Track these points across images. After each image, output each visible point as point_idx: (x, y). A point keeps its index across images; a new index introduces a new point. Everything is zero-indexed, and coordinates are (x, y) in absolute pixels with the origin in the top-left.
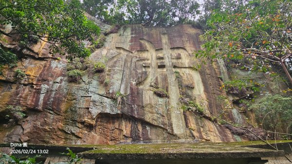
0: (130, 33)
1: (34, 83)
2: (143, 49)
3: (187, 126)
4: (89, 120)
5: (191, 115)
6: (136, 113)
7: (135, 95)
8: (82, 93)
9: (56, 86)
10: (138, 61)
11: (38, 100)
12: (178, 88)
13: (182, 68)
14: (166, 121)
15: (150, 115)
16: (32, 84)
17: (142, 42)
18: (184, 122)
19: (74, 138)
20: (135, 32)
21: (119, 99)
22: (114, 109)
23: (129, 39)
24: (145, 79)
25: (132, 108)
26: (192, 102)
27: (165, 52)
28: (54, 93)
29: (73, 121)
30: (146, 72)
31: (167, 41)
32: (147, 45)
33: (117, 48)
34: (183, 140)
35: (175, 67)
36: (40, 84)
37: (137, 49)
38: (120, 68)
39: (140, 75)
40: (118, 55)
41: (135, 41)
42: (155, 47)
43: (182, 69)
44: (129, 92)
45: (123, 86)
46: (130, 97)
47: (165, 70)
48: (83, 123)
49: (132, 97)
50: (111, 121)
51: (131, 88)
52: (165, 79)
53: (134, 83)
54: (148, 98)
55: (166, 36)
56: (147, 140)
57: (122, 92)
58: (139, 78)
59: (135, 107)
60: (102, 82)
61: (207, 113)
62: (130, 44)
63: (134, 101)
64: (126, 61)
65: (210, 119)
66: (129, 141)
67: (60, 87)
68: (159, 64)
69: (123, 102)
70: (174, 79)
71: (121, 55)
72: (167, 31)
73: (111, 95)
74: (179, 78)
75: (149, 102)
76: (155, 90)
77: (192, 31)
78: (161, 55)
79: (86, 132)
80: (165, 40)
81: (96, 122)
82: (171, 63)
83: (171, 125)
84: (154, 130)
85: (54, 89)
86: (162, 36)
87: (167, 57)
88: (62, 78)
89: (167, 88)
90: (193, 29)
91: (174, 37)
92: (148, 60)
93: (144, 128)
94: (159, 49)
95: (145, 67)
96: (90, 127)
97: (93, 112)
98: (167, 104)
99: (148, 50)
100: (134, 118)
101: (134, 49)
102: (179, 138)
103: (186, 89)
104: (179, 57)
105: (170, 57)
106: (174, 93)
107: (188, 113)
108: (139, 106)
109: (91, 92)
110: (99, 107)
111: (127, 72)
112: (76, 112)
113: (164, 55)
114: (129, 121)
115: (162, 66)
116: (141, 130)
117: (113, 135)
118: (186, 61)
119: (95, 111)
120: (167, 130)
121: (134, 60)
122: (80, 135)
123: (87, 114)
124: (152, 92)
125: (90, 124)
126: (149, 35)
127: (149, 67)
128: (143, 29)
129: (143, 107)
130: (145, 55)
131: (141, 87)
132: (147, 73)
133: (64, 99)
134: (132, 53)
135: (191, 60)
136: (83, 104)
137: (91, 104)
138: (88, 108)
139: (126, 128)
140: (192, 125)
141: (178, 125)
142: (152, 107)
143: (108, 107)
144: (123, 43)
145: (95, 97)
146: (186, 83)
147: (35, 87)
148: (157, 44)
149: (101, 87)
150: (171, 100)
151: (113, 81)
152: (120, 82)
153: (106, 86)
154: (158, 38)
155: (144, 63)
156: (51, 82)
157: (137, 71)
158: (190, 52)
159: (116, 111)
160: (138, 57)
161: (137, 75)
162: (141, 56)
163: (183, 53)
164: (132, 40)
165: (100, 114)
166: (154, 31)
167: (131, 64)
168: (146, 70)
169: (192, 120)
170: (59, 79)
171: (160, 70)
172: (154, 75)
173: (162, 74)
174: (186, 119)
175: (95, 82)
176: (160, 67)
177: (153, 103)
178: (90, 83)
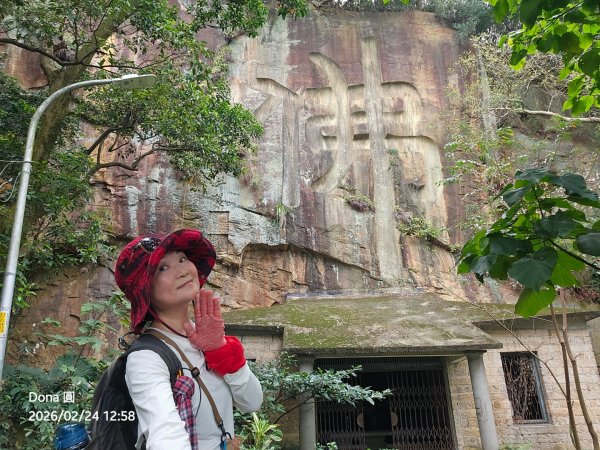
0: (285, 34)
1: (109, 182)
2: (318, 86)
3: (405, 264)
4: (231, 257)
5: (414, 243)
6: (314, 243)
7: (311, 206)
8: (209, 205)
9: (155, 190)
10: (310, 119)
11: (126, 220)
12: (392, 188)
13: (403, 137)
14: (368, 257)
15: (339, 246)
16: (106, 184)
17: (317, 61)
18: (400, 256)
20: (300, 31)
21: (283, 218)
22: (274, 236)
23: (285, 53)
24: (328, 171)
25: (306, 233)
26: (417, 219)
27: (369, 93)
28: (154, 203)
30: (329, 153)
31: (375, 60)
32: (328, 71)
33: (261, 80)
34: (395, 291)
35: (389, 137)
36: (120, 183)
37: (305, 84)
38: (276, 144)
39: (317, 162)
40: (266, 102)
41: (301, 61)
42: (346, 79)
43: (405, 141)
44: (298, 202)
45: (286, 187)
46: (301, 212)
47: (367, 145)
48: (220, 262)
49: (305, 211)
50: (269, 257)
51: (302, 193)
52: (368, 170)
53: (307, 181)
54: (335, 213)
55: (373, 45)
56: (335, 289)
57: (286, 202)
58: (316, 169)
59: (312, 231)
60: (245, 183)
61: (445, 239)
62: (289, 68)
63: (309, 220)
64: (285, 119)
65: (448, 249)
66: (303, 290)
67: (163, 190)
68: (356, 132)
69: (289, 224)
70: (385, 167)
71: (272, 102)
72: (375, 30)
73: (265, 210)
74: (396, 166)
75: (337, 222)
76: (349, 196)
77: (433, 34)
78: (359, 103)
79: (227, 277)
80: (370, 57)
81: (243, 259)
82: (381, 126)
83: (376, 263)
84: (346, 273)
85: (152, 196)
86: (363, 44)
87: (373, 110)
88: (163, 170)
89: (372, 190)
90: (436, 27)
91: (391, 50)
92: (332, 116)
93: (328, 269)
94: (355, 86)
95: (326, 138)
96: (233, 269)
97: (236, 243)
98: (371, 226)
99: (330, 88)
100: (311, 251)
101: (299, 84)
102: (389, 286)
103: (408, 189)
104: (398, 111)
105: (379, 107)
106: (385, 201)
107: (408, 239)
108: (318, 229)
109: (228, 203)
110: (246, 233)
111: (290, 149)
113: (367, 101)
114: (302, 257)
115: (362, 137)
116: (322, 272)
117: (274, 281)
118: (413, 120)
119: (240, 241)
120: (369, 272)
121: (303, 119)
122: (218, 283)
123: (225, 246)
124: (343, 200)
125: (233, 264)
126: (334, 42)
127: (334, 138)
128: (318, 22)
129: (326, 231)
130: (325, 101)
131: (320, 189)
132: (333, 156)
133: (177, 217)
134: (295, 94)
135: (424, 118)
136: (214, 228)
137: (231, 227)
138: (226, 235)
139: (297, 268)
140: (414, 263)
141: (388, 263)
142: (343, 230)
143: (263, 232)
144: (273, 65)
145: (237, 214)
146: (409, 176)
147: (113, 191)
148: (352, 70)
149: (245, 192)
150: (379, 214)
151: (266, 178)
152: (280, 181)
153: (254, 189)
154: (355, 53)
155: (323, 128)
156: (142, 181)
157: (311, 152)
158: (424, 96)
159: (278, 240)
160: (310, 107)
161: (311, 161)
162: (316, 106)
163: (409, 98)
164: (292, 55)
165: (250, 245)
166: (345, 30)
167: (297, 128)
168: (328, 145)
169: (414, 253)
170: (156, 173)
171: (357, 145)
172: (345, 157)
173: (362, 157)
174: (404, 252)
175: (231, 181)
176: (358, 138)
177: (345, 223)
178: (220, 183)
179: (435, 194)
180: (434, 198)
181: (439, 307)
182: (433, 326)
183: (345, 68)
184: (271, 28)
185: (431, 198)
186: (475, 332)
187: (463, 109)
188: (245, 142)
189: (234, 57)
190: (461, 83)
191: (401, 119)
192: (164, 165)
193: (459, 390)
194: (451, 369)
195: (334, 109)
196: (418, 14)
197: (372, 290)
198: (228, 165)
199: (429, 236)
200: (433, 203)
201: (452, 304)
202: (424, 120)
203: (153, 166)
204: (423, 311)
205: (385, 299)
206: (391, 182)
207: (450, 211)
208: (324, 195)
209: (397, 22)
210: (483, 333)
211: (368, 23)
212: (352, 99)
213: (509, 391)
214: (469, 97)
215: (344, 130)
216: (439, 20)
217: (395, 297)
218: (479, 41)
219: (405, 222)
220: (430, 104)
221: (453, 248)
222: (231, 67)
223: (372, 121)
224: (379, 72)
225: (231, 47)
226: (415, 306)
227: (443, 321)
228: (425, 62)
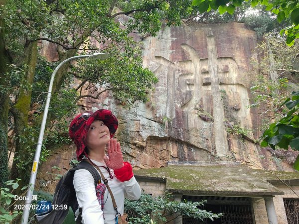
0: (169, 35)
1: (85, 105)
2: (185, 59)
3: (230, 149)
4: (141, 143)
5: (234, 138)
6: (182, 136)
7: (181, 119)
8: (131, 116)
10: (181, 75)
12: (223, 110)
13: (229, 84)
14: (210, 145)
15: (195, 138)
16: (83, 106)
17: (184, 48)
18: (227, 145)
19: (128, 157)
20: (176, 34)
21: (166, 124)
22: (162, 132)
23: (169, 45)
24: (190, 101)
25: (178, 131)
26: (236, 126)
27: (211, 63)
29: (127, 142)
30: (190, 92)
31: (214, 47)
32: (190, 52)
33: (157, 57)
34: (224, 163)
35: (221, 84)
36: (90, 106)
37: (179, 59)
38: (163, 88)
39: (184, 96)
40: (159, 68)
41: (177, 48)
42: (199, 56)
43: (229, 86)
44: (174, 116)
45: (168, 108)
46: (176, 121)
47: (210, 88)
48: (135, 144)
49: (178, 120)
50: (159, 143)
51: (176, 111)
52: (210, 100)
53: (179, 105)
54: (193, 122)
55: (213, 40)
56: (192, 161)
57: (168, 116)
58: (183, 100)
59: (181, 131)
60: (148, 106)
61: (251, 137)
62: (171, 51)
63: (179, 125)
64: (168, 76)
65: (253, 142)
66: (176, 160)
68: (204, 82)
69: (169, 126)
70: (219, 99)
71: (162, 68)
72: (214, 32)
73: (158, 119)
74: (225, 99)
75: (194, 126)
76: (200, 113)
77: (244, 33)
78: (206, 67)
79: (138, 152)
80: (211, 45)
81: (147, 143)
82: (217, 79)
83: (214, 148)
84: (199, 152)
86: (208, 39)
87: (213, 70)
88: (110, 100)
89: (212, 110)
90: (245, 30)
91: (222, 42)
92: (192, 74)
93: (189, 150)
94: (204, 59)
95: (188, 84)
96: (142, 148)
97: (143, 135)
98: (212, 129)
99: (191, 61)
100: (180, 141)
101: (176, 59)
102: (222, 160)
103: (231, 110)
104: (226, 71)
105: (216, 69)
106: (219, 116)
107: (231, 136)
108: (184, 129)
109: (140, 116)
110: (148, 131)
111: (171, 90)
112: (128, 134)
113: (210, 67)
114: (176, 144)
115: (207, 84)
116: (186, 152)
117: (162, 155)
118: (234, 76)
119: (145, 134)
120: (210, 152)
121: (177, 75)
122: (134, 155)
123: (138, 137)
124: (197, 115)
125: (141, 146)
126: (193, 38)
127: (193, 84)
128: (186, 29)
129: (188, 131)
130: (188, 67)
131: (185, 109)
132: (192, 93)
134: (173, 64)
135: (239, 74)
136: (133, 128)
137: (141, 127)
138: (139, 132)
139: (173, 149)
140: (235, 148)
141: (221, 148)
142: (197, 131)
143: (156, 130)
144: (163, 50)
145: (144, 121)
146: (231, 104)
147: (86, 109)
148: (202, 52)
149: (148, 111)
150: (216, 123)
151: (159, 104)
152: (165, 106)
153: (153, 109)
154: (204, 44)
155: (187, 80)
156: (100, 105)
157: (181, 91)
158: (239, 64)
159: (164, 134)
160: (181, 69)
161: (181, 96)
162: (184, 69)
163: (231, 65)
164: (172, 45)
165: (150, 137)
166: (199, 33)
167: (174, 80)
168: (190, 88)
169: (235, 143)
170: (106, 101)
171: (204, 88)
172: (198, 94)
173: (207, 94)
174: (229, 142)
175: (141, 105)
176: (205, 84)
177: (198, 127)
178: (137, 106)
179: (246, 113)
180: (245, 115)
181: (248, 172)
182: (245, 181)
183: (199, 51)
184: (162, 33)
185: (244, 115)
186: (268, 185)
187: (260, 70)
188: (149, 86)
189: (144, 47)
190: (258, 57)
191: (227, 75)
192: (110, 98)
193: (259, 217)
194: (255, 205)
195: (193, 70)
196: (235, 24)
197: (212, 162)
198: (141, 97)
199: (242, 135)
200: (245, 118)
201: (255, 170)
202: (239, 76)
203: (105, 98)
204: (240, 173)
205: (219, 167)
206: (222, 107)
207: (254, 122)
208: (187, 113)
209: (225, 28)
210: (272, 186)
211: (210, 29)
212: (202, 65)
213: (288, 219)
214: (263, 64)
215: (198, 80)
216: (246, 26)
217: (224, 166)
218: (269, 36)
219: (230, 127)
220: (242, 68)
221: (255, 141)
222: (143, 51)
223: (212, 76)
224: (216, 52)
225: (144, 42)
226: (235, 170)
227: (251, 179)
228: (240, 47)
